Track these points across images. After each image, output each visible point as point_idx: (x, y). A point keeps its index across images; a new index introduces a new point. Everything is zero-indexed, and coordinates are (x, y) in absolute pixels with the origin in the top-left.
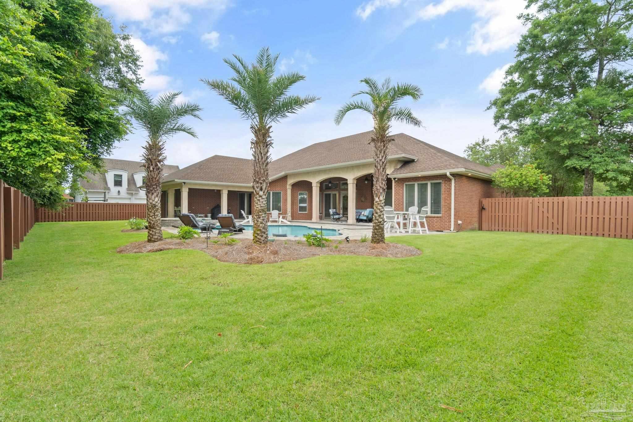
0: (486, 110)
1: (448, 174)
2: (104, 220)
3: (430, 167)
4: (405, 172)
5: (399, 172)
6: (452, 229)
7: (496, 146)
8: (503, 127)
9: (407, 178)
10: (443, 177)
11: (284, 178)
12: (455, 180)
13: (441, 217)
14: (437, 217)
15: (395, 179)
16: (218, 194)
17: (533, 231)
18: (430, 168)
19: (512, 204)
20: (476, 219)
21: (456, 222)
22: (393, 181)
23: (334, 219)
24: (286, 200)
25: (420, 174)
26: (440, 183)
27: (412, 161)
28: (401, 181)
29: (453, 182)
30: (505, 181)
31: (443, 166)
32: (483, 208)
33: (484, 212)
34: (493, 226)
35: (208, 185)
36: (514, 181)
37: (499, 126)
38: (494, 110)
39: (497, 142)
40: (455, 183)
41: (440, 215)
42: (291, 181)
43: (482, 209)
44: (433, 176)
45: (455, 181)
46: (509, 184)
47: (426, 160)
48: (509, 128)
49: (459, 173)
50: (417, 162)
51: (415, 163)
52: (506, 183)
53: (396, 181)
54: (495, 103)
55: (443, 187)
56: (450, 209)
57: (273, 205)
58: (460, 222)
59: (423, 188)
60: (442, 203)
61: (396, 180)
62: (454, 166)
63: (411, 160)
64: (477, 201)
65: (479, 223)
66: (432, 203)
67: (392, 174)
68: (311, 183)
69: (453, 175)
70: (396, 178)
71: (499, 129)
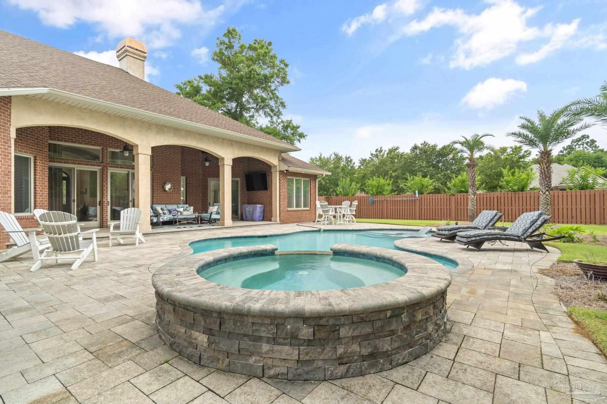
13: (310, 210)
60: (310, 198)
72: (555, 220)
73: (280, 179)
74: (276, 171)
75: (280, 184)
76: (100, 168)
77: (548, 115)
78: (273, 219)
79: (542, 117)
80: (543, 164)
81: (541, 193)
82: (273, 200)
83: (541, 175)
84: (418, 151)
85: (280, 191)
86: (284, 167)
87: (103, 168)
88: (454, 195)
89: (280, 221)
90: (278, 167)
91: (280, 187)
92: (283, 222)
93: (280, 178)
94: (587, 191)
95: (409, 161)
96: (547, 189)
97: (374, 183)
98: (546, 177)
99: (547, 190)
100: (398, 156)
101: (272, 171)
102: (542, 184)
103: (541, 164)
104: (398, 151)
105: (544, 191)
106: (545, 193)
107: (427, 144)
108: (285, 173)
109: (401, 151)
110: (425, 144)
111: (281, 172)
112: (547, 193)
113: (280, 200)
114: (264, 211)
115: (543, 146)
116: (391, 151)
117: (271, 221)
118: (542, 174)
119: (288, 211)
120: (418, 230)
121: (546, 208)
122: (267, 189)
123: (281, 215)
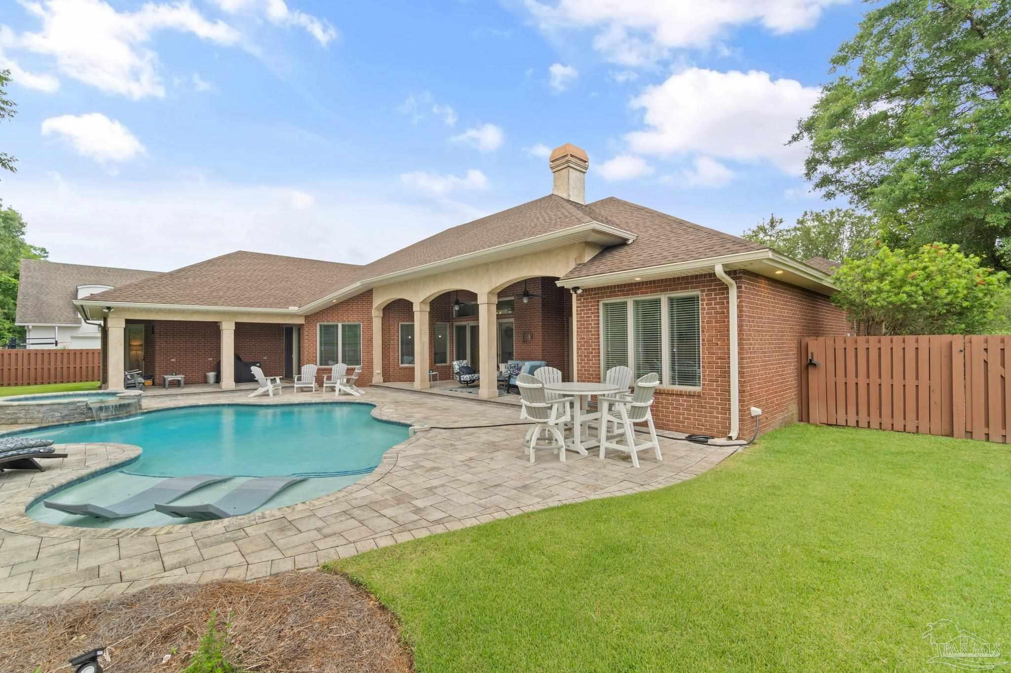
0: (790, 142)
1: (719, 270)
2: (29, 384)
3: (665, 254)
4: (599, 271)
5: (584, 272)
6: (734, 433)
7: (799, 229)
8: (825, 181)
9: (608, 287)
10: (707, 279)
11: (366, 295)
12: (739, 287)
13: (699, 396)
14: (690, 395)
15: (576, 289)
16: (213, 330)
17: (970, 434)
18: (665, 258)
19: (898, 354)
20: (792, 394)
21: (744, 411)
22: (574, 296)
23: (460, 381)
24: (370, 340)
25: (637, 275)
26: (693, 300)
27: (622, 243)
28: (593, 293)
29: (733, 294)
30: (880, 291)
31: (701, 250)
32: (811, 364)
33: (813, 374)
34: (841, 411)
35: (182, 312)
36: (907, 288)
37: (817, 177)
38: (806, 143)
39: (799, 222)
40: (738, 297)
41: (697, 389)
42: (379, 301)
43: (807, 365)
44: (674, 279)
45: (739, 292)
46: (893, 299)
47: (657, 240)
48: (838, 181)
49: (749, 268)
50: (634, 246)
51: (626, 248)
52: (884, 295)
53: (579, 296)
54: (809, 127)
55: (704, 311)
56: (726, 373)
57: (343, 351)
58: (756, 411)
59: (649, 313)
60: (703, 353)
61: (579, 291)
62: (736, 247)
63: (617, 241)
64: (794, 345)
65: (800, 404)
66: (673, 355)
67: (567, 277)
68: (411, 304)
69: (734, 273)
70: (578, 288)
71: (817, 186)
73: (577, 311)
75: (577, 321)
85: (577, 339)
91: (577, 328)
93: (577, 307)
113: (578, 360)
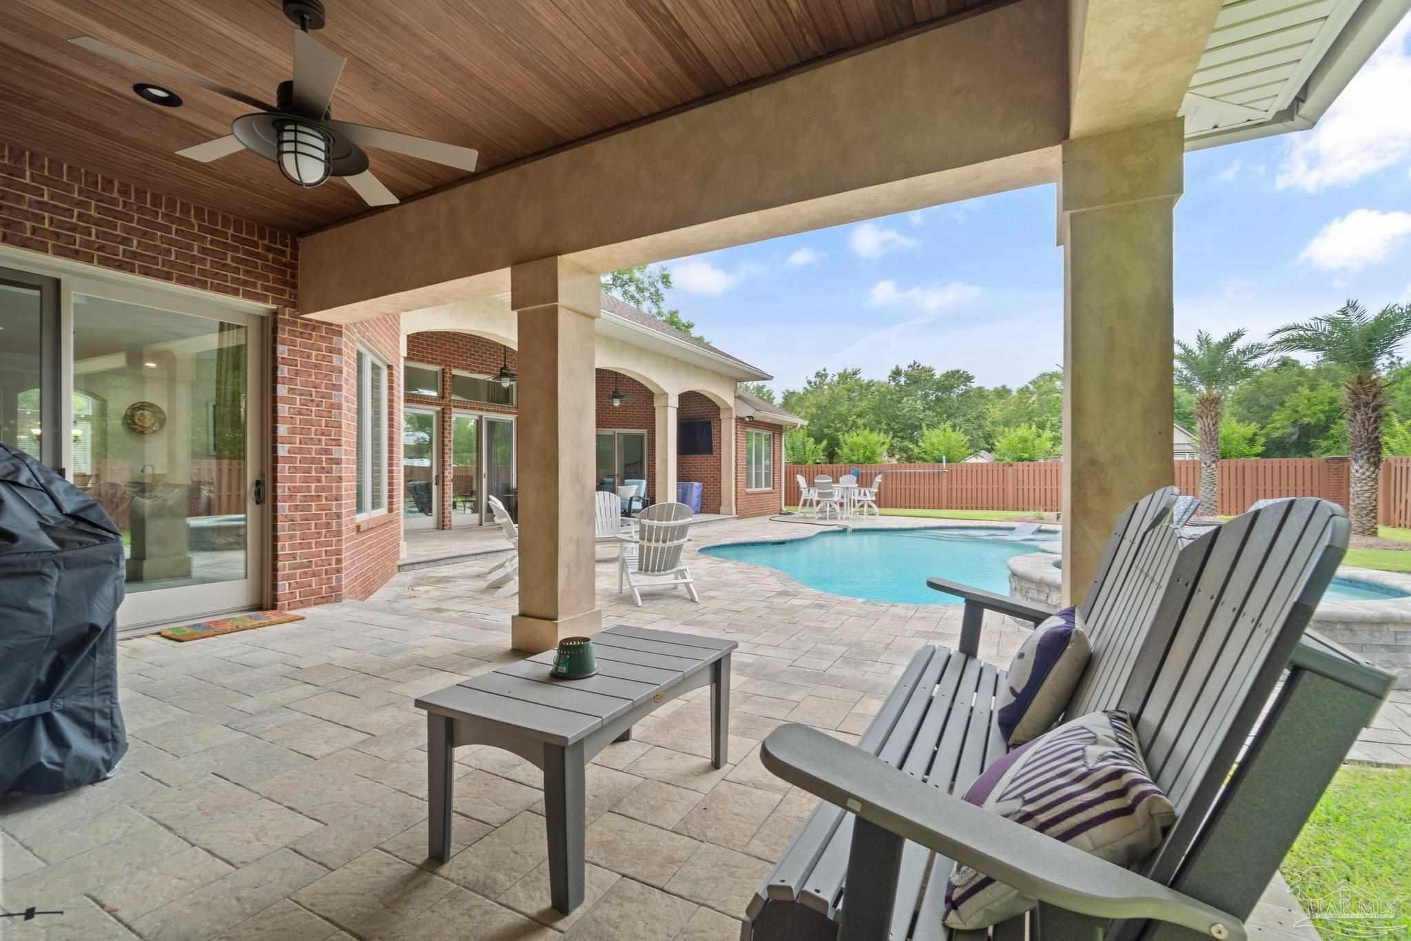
70: (750, 418)
72: (1224, 510)
73: (736, 434)
74: (731, 418)
75: (737, 442)
76: (438, 408)
77: (1217, 337)
78: (722, 509)
79: (1204, 341)
80: (1207, 418)
81: (1203, 465)
82: (723, 472)
83: (1204, 436)
84: (902, 380)
85: (736, 456)
86: (746, 412)
87: (443, 409)
88: (1011, 465)
89: (737, 513)
90: (734, 410)
91: (737, 448)
92: (742, 515)
93: (737, 431)
94: (1233, 460)
95: (889, 397)
96: (1213, 459)
97: (860, 440)
98: (1212, 440)
99: (1214, 462)
100: (861, 386)
101: (722, 417)
102: (1205, 450)
103: (1204, 419)
104: (858, 377)
105: (1209, 463)
106: (1209, 466)
107: (918, 366)
108: (746, 423)
109: (865, 377)
110: (915, 366)
111: (740, 421)
112: (1213, 466)
113: (736, 473)
114: (703, 496)
115: (1207, 389)
116: (844, 377)
117: (719, 513)
118: (1206, 435)
119: (747, 494)
120: (1012, 529)
121: (1212, 490)
122: (710, 451)
123: (739, 500)
